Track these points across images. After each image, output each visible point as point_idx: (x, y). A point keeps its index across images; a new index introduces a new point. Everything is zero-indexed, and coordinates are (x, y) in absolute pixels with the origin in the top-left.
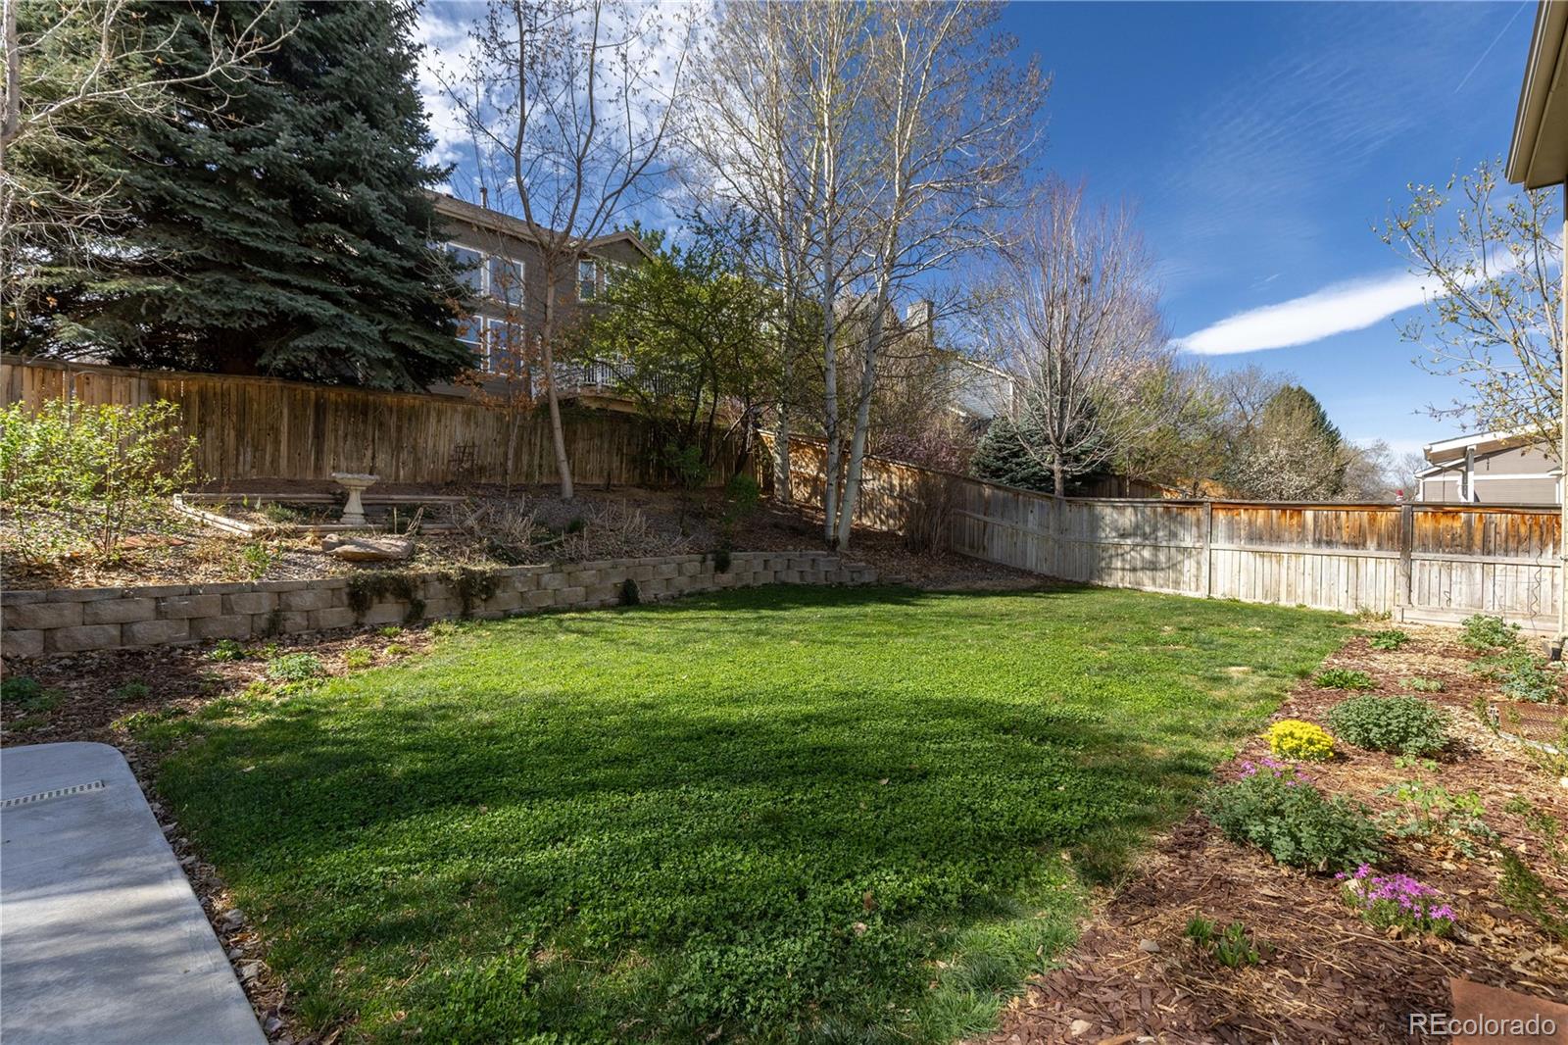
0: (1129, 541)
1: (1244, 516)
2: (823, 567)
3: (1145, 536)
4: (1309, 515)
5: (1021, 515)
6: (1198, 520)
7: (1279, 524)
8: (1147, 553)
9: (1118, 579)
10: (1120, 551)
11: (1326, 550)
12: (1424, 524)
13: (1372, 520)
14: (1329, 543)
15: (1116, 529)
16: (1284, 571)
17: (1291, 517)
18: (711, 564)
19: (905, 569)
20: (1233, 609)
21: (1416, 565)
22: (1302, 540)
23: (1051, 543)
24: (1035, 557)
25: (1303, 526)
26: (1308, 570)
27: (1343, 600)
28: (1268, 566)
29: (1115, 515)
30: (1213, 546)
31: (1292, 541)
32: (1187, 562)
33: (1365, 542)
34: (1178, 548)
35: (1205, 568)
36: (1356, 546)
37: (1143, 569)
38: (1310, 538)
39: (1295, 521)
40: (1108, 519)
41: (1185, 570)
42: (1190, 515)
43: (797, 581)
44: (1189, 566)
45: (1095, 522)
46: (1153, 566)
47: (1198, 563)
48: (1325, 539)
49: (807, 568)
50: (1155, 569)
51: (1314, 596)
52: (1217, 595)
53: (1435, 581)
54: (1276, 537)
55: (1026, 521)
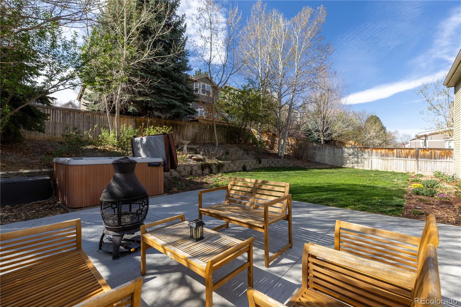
0: (351, 157)
1: (379, 151)
2: (280, 163)
3: (355, 155)
4: (395, 151)
5: (324, 151)
6: (369, 152)
7: (388, 153)
8: (356, 159)
9: (349, 165)
10: (349, 159)
11: (399, 158)
12: (421, 153)
13: (409, 152)
14: (399, 157)
15: (348, 154)
16: (389, 164)
17: (391, 151)
18: (258, 162)
19: (299, 163)
20: (377, 172)
21: (419, 162)
22: (394, 156)
23: (331, 157)
24: (327, 160)
25: (393, 153)
26: (395, 163)
27: (403, 170)
28: (385, 162)
29: (348, 151)
30: (372, 158)
31: (391, 156)
32: (366, 161)
33: (408, 156)
34: (363, 158)
35: (370, 163)
36: (406, 157)
37: (355, 163)
38: (395, 156)
39: (392, 152)
40: (346, 152)
41: (365, 163)
42: (366, 150)
43: (274, 166)
44: (366, 162)
45: (343, 152)
46: (357, 162)
47: (368, 161)
48: (399, 156)
49: (276, 163)
50: (358, 163)
51: (396, 169)
52: (373, 169)
53: (423, 165)
54: (387, 155)
55: (325, 152)
